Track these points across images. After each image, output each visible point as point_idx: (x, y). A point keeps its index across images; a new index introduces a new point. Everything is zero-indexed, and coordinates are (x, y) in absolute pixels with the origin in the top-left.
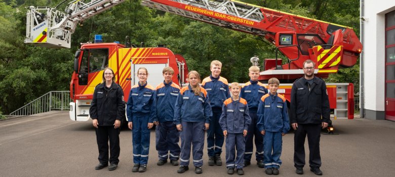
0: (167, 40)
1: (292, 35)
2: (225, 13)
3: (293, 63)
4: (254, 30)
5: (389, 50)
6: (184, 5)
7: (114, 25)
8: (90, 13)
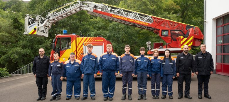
0: (99, 32)
1: (168, 30)
2: (133, 19)
3: (169, 45)
4: (148, 28)
5: (218, 38)
6: (111, 15)
7: (69, 23)
8: (60, 18)
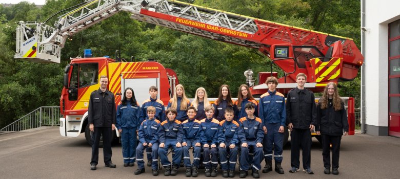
0: (157, 53)
1: (287, 47)
2: (218, 25)
3: (289, 77)
4: (248, 42)
5: (392, 62)
6: (175, 18)
7: (104, 39)
8: (80, 27)
